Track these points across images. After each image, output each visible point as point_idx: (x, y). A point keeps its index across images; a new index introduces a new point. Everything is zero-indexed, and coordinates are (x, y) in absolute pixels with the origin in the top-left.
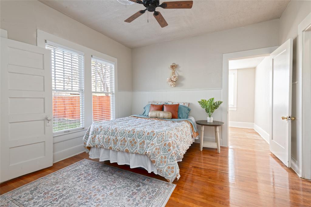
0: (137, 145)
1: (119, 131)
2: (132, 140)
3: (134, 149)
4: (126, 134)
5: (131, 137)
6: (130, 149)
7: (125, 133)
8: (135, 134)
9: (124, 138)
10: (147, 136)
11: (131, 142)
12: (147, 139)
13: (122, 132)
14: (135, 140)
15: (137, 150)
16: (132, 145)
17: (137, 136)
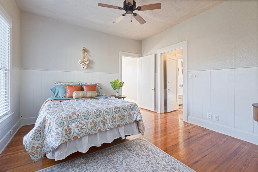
0: (125, 118)
1: (104, 111)
2: (120, 115)
3: (124, 122)
4: (113, 111)
5: (118, 113)
6: (121, 123)
7: (111, 111)
8: (120, 109)
9: (112, 116)
10: (131, 109)
11: (120, 117)
12: (131, 111)
13: (108, 111)
14: (123, 114)
15: (127, 121)
16: (122, 119)
17: (123, 110)
